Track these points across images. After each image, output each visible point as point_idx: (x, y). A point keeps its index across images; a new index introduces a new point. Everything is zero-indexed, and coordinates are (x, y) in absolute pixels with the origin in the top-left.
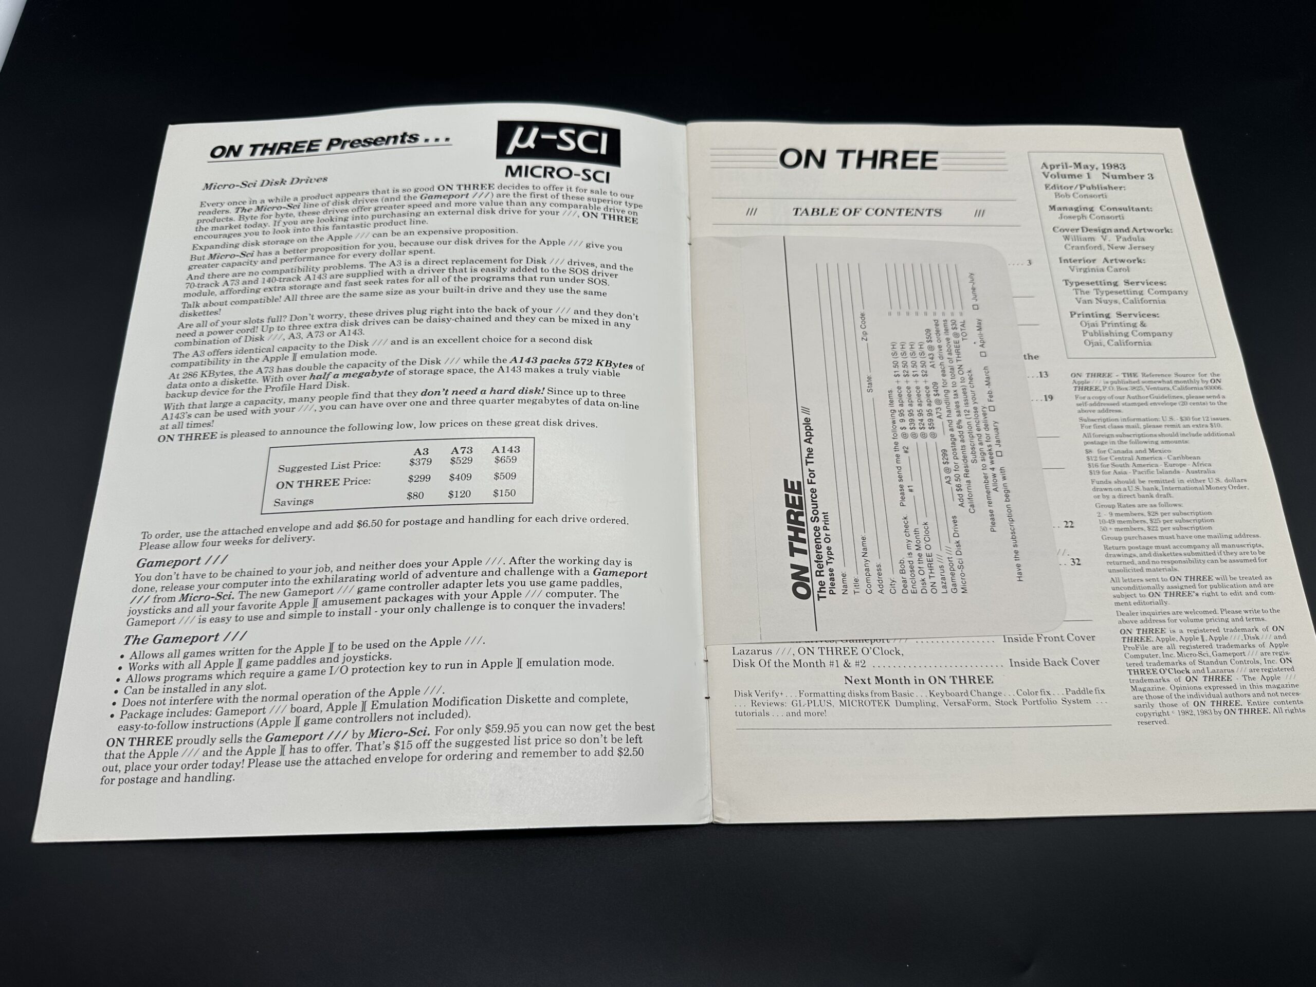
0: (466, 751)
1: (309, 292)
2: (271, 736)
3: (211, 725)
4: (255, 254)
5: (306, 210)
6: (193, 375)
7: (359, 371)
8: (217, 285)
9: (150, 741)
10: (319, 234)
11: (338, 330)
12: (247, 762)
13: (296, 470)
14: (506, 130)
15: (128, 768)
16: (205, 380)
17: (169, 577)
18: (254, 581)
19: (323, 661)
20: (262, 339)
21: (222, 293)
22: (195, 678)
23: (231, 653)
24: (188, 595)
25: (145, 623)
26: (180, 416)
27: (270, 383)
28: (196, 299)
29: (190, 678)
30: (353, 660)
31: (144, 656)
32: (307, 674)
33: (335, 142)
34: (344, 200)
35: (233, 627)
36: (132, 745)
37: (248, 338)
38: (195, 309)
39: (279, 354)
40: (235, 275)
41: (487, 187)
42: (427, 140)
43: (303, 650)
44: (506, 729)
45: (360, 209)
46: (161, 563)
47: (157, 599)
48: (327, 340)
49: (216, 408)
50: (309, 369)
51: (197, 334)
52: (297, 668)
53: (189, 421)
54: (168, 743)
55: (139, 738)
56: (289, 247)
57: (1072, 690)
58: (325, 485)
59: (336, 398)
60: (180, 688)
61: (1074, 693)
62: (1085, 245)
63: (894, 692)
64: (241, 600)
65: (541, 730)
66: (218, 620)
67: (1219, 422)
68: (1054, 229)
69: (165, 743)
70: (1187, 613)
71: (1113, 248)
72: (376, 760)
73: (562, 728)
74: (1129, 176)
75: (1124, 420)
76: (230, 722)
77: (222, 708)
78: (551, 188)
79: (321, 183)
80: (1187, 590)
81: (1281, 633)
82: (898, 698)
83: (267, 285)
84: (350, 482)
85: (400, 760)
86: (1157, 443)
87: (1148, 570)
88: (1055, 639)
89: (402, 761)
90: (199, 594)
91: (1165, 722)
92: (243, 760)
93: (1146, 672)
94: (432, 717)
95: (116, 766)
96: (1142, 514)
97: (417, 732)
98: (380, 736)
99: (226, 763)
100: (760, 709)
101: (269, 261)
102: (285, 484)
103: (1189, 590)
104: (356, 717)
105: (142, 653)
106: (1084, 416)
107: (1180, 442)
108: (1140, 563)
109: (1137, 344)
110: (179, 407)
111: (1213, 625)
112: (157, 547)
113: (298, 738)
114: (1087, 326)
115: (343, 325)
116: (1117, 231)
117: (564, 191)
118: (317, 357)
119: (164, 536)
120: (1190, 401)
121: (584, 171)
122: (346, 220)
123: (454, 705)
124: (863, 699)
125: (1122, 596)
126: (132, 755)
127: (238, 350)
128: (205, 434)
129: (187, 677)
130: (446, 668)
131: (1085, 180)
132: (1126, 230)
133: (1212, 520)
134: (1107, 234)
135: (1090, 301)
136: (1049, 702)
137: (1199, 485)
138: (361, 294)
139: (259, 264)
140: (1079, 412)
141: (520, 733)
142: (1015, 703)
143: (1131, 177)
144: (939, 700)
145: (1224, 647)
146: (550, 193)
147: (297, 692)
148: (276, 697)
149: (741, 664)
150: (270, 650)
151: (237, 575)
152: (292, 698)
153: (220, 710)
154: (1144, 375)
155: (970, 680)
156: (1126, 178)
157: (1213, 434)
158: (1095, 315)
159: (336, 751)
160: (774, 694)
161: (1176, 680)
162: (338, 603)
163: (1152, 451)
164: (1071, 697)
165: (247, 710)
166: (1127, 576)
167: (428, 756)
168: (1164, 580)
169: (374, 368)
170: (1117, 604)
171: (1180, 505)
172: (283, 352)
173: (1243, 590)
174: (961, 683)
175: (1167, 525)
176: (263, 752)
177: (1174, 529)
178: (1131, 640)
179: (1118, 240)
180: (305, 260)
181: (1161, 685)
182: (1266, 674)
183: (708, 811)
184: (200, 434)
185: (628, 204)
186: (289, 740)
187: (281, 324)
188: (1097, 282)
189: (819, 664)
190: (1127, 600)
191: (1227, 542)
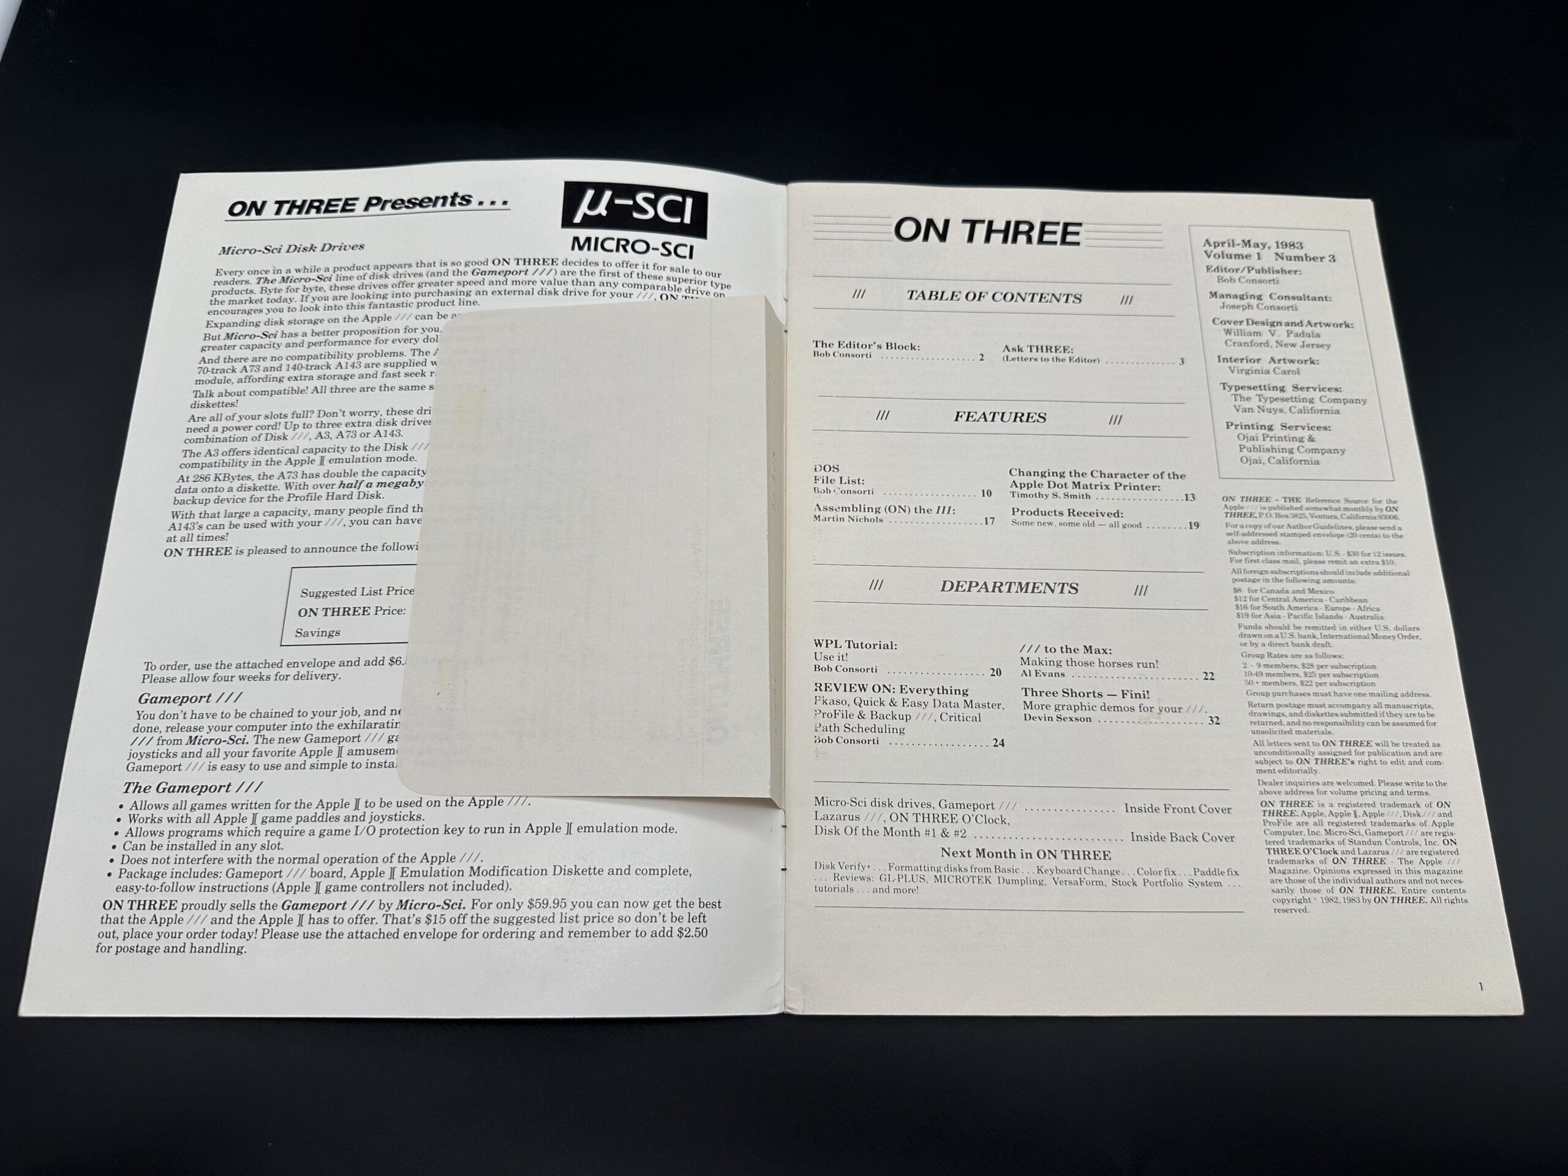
0: (506, 928)
1: (341, 384)
2: (288, 903)
3: (221, 888)
4: (279, 334)
5: (339, 284)
6: (205, 478)
7: (395, 480)
8: (234, 371)
9: (152, 905)
10: (353, 313)
11: (373, 429)
12: (260, 933)
13: (321, 595)
14: (574, 192)
15: (127, 935)
16: (220, 484)
17: (175, 716)
18: (272, 724)
19: (347, 819)
20: (285, 438)
21: (240, 381)
22: (203, 834)
23: (244, 807)
24: (196, 737)
25: (148, 768)
26: (189, 526)
27: (293, 491)
28: (210, 387)
29: (198, 834)
30: (381, 820)
31: (146, 806)
32: (330, 833)
33: (374, 202)
34: (382, 273)
35: (248, 776)
36: (131, 909)
37: (269, 436)
38: (208, 399)
39: (305, 457)
40: (255, 359)
41: (550, 262)
42: (481, 203)
43: (325, 806)
44: (551, 904)
45: (401, 285)
46: (166, 699)
47: (161, 741)
48: (360, 442)
49: (231, 519)
50: (338, 475)
51: (211, 429)
52: (318, 827)
53: (200, 532)
54: (173, 907)
55: (140, 901)
56: (318, 328)
57: (1200, 870)
58: (354, 615)
59: (369, 511)
60: (186, 844)
61: (1203, 874)
62: (1249, 341)
63: (997, 867)
64: (257, 746)
65: (591, 907)
66: (230, 768)
67: (1393, 558)
68: (1213, 321)
69: (168, 908)
70: (1339, 784)
71: (1281, 346)
72: (405, 935)
73: (615, 904)
74: (1306, 257)
75: (1282, 553)
76: (242, 886)
77: (234, 869)
78: (625, 265)
79: (357, 251)
80: (1342, 757)
81: (1447, 810)
82: (1001, 874)
83: (293, 373)
84: (382, 611)
85: (432, 936)
86: (1318, 582)
87: (1298, 732)
88: (1185, 810)
89: (434, 938)
90: (209, 737)
91: (1305, 910)
92: (257, 930)
93: (1287, 852)
94: (468, 888)
95: (114, 932)
96: (1295, 666)
97: (451, 904)
98: (410, 908)
99: (237, 933)
100: (842, 884)
101: (295, 345)
102: (309, 611)
103: (1344, 757)
104: (384, 885)
105: (144, 803)
106: (1235, 547)
107: (1344, 581)
108: (1289, 724)
109: (1303, 462)
110: (188, 516)
111: (1369, 799)
112: (162, 680)
113: (319, 907)
114: (1246, 440)
115: (379, 424)
116: (1287, 324)
117: (640, 269)
118: (348, 461)
119: (170, 667)
120: (1360, 532)
121: (663, 245)
122: (384, 297)
123: (494, 875)
124: (961, 874)
125: (1266, 762)
126: (132, 920)
127: (258, 450)
128: (218, 548)
129: (194, 832)
130: (485, 833)
131: (1254, 262)
132: (1298, 324)
133: (1376, 676)
134: (1276, 328)
135: (1251, 410)
136: (1174, 884)
137: (1364, 633)
138: (401, 388)
139: (282, 347)
140: (1230, 543)
141: (567, 910)
142: (1134, 884)
143: (1308, 259)
144: (1047, 878)
145: (1380, 824)
146: (622, 271)
147: (318, 855)
148: (294, 859)
149: (824, 831)
150: (288, 804)
151: (253, 715)
152: (312, 861)
153: (231, 872)
154: (1308, 500)
155: (1084, 855)
156: (1302, 260)
157: (1384, 573)
158: (1255, 427)
159: (361, 923)
160: (861, 867)
161: (1321, 862)
162: (365, 753)
163: (1312, 591)
164: (1199, 878)
165: (262, 873)
166: (1272, 738)
167: (463, 932)
168: (1316, 744)
169: (413, 477)
170: (1259, 771)
171: (1340, 657)
172: (308, 455)
173: (1406, 759)
174: (1073, 858)
175: (1323, 680)
176: (279, 922)
177: (1331, 684)
178: (1272, 813)
179: (1288, 336)
180: (337, 344)
181: (1304, 867)
182: (1426, 858)
183: (779, 999)
184: (213, 549)
185: (714, 284)
186: (308, 909)
187: (307, 421)
188: (1260, 386)
189: (913, 833)
190: (1272, 767)
191: (1391, 701)
